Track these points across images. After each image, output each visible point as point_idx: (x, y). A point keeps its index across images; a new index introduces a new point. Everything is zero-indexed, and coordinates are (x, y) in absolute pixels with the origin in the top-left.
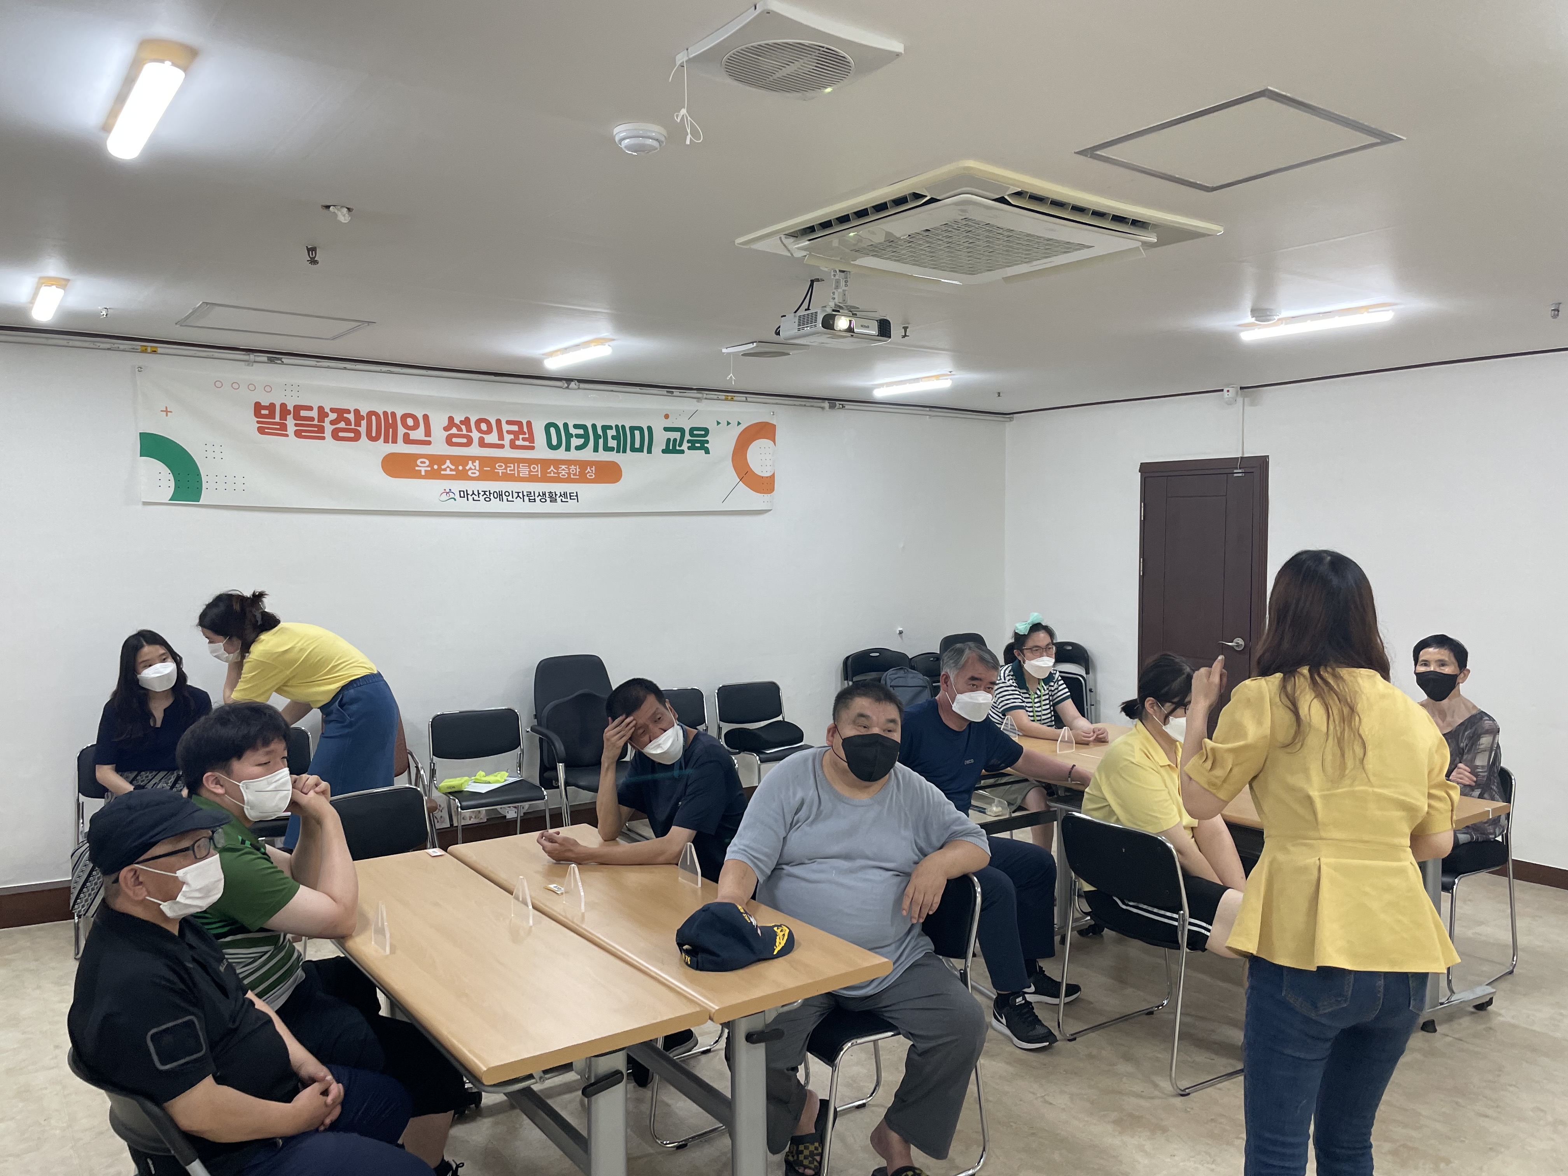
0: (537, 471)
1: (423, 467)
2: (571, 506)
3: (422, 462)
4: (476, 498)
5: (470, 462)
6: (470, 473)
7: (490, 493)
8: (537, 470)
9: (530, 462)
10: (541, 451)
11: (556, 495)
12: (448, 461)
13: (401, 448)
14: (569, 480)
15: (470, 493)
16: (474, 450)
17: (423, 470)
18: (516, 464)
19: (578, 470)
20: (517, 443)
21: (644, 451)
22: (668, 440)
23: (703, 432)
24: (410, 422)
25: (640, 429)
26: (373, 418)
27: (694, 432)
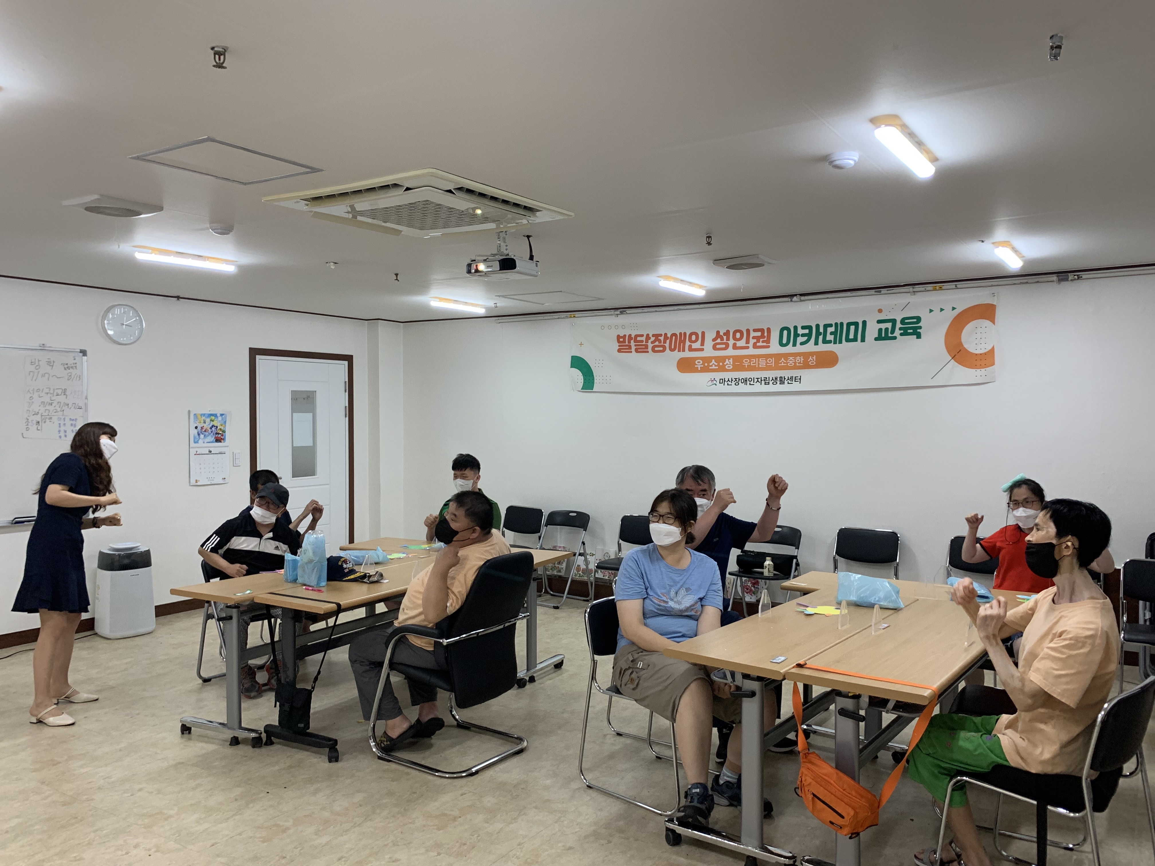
0: (772, 363)
1: (699, 365)
2: (795, 387)
3: (698, 362)
4: (730, 383)
5: (727, 360)
6: (726, 367)
7: (739, 380)
8: (772, 361)
9: (767, 356)
10: (775, 348)
11: (785, 379)
12: (713, 360)
13: (687, 354)
14: (795, 367)
15: (727, 380)
16: (730, 352)
17: (699, 367)
18: (757, 359)
19: (802, 359)
20: (758, 344)
21: (857, 341)
22: (880, 330)
23: (915, 320)
24: (694, 338)
25: (856, 324)
26: (674, 337)
27: (906, 321)
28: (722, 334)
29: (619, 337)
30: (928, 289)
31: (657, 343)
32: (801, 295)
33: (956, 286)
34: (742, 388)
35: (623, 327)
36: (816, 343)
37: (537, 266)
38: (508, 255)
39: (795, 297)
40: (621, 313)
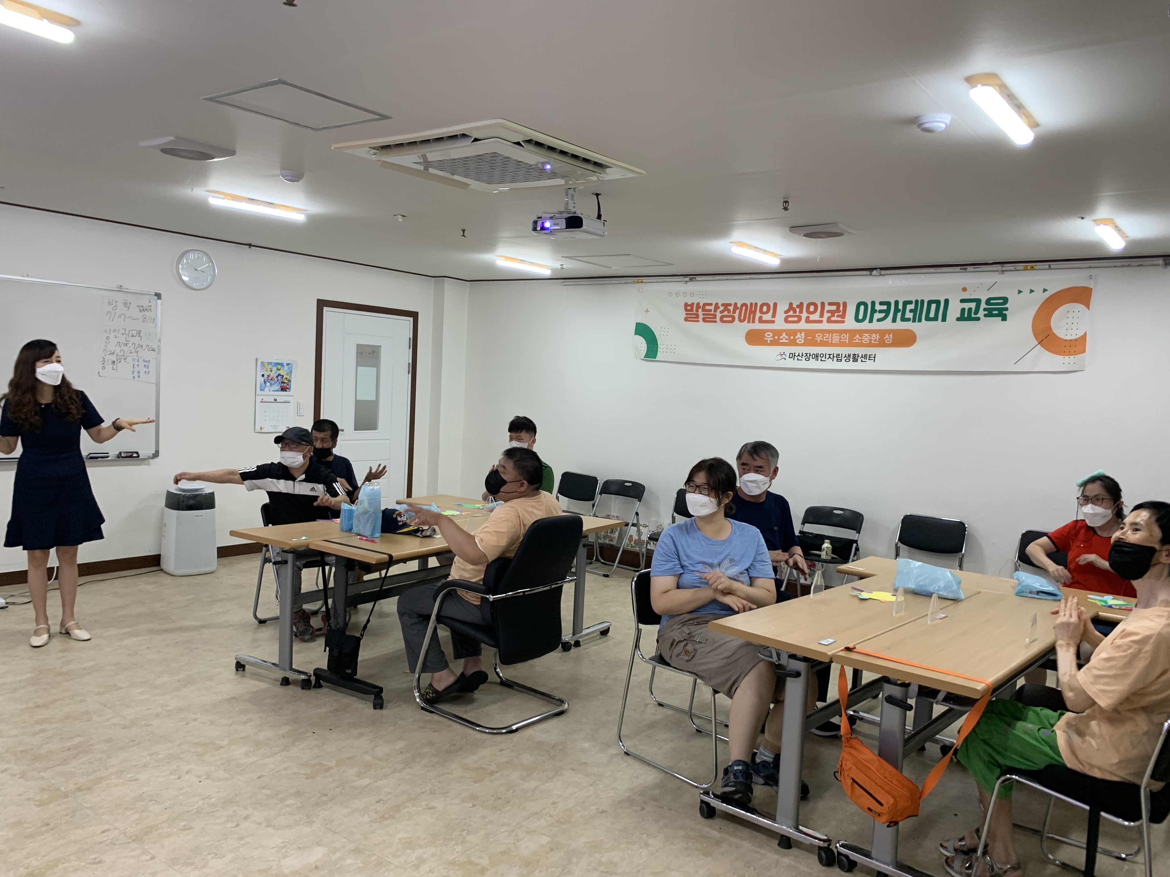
0: (846, 339)
1: (769, 337)
2: (869, 365)
3: (768, 335)
4: (800, 358)
5: (799, 333)
6: (798, 341)
7: (810, 355)
8: (846, 337)
9: (840, 332)
10: (850, 323)
11: (858, 356)
12: (784, 334)
13: (757, 326)
14: (870, 345)
15: (797, 355)
16: (803, 325)
17: (769, 339)
18: (830, 334)
19: (878, 337)
20: (833, 319)
21: (937, 320)
22: (963, 310)
23: (1002, 301)
24: (765, 309)
25: (938, 302)
26: (744, 307)
27: (992, 302)
28: (794, 306)
29: (686, 305)
30: (1018, 268)
31: (726, 313)
32: (882, 269)
33: (1050, 266)
34: (813, 364)
35: (692, 294)
36: (894, 320)
37: (604, 225)
38: (575, 213)
39: (875, 271)
40: (691, 280)
